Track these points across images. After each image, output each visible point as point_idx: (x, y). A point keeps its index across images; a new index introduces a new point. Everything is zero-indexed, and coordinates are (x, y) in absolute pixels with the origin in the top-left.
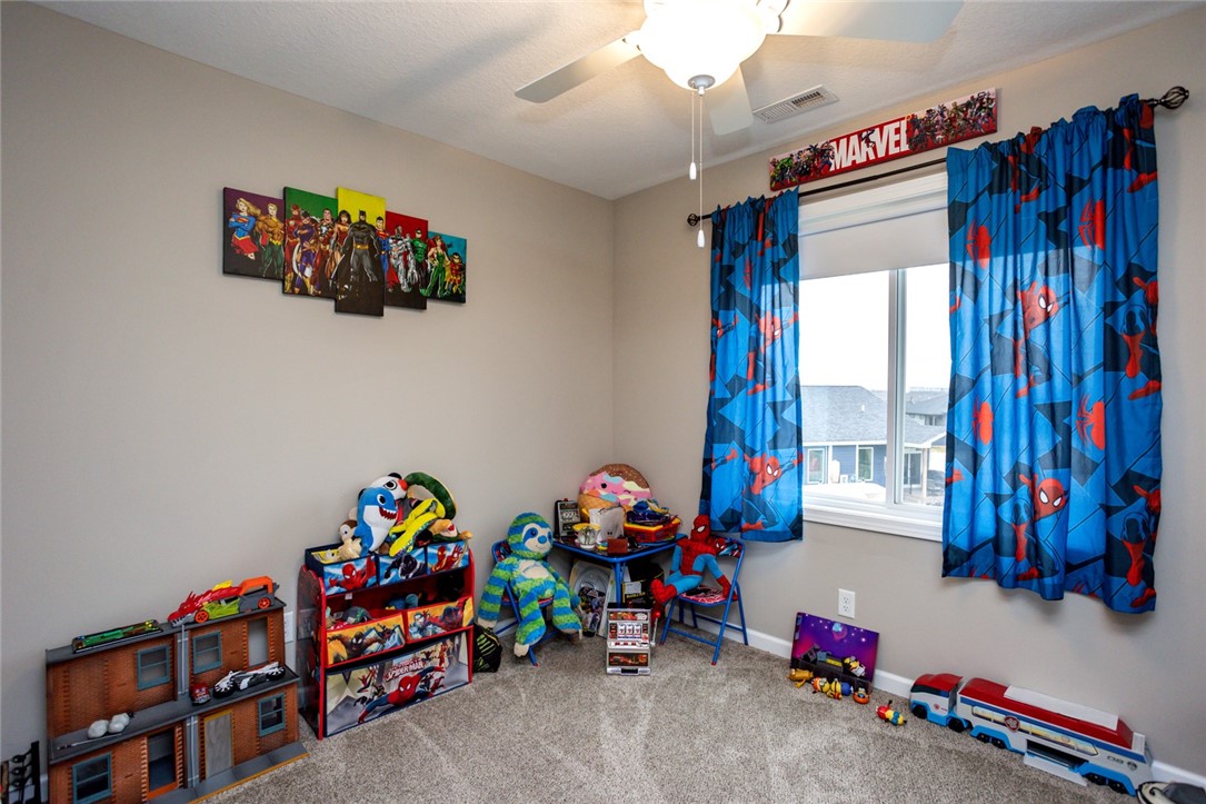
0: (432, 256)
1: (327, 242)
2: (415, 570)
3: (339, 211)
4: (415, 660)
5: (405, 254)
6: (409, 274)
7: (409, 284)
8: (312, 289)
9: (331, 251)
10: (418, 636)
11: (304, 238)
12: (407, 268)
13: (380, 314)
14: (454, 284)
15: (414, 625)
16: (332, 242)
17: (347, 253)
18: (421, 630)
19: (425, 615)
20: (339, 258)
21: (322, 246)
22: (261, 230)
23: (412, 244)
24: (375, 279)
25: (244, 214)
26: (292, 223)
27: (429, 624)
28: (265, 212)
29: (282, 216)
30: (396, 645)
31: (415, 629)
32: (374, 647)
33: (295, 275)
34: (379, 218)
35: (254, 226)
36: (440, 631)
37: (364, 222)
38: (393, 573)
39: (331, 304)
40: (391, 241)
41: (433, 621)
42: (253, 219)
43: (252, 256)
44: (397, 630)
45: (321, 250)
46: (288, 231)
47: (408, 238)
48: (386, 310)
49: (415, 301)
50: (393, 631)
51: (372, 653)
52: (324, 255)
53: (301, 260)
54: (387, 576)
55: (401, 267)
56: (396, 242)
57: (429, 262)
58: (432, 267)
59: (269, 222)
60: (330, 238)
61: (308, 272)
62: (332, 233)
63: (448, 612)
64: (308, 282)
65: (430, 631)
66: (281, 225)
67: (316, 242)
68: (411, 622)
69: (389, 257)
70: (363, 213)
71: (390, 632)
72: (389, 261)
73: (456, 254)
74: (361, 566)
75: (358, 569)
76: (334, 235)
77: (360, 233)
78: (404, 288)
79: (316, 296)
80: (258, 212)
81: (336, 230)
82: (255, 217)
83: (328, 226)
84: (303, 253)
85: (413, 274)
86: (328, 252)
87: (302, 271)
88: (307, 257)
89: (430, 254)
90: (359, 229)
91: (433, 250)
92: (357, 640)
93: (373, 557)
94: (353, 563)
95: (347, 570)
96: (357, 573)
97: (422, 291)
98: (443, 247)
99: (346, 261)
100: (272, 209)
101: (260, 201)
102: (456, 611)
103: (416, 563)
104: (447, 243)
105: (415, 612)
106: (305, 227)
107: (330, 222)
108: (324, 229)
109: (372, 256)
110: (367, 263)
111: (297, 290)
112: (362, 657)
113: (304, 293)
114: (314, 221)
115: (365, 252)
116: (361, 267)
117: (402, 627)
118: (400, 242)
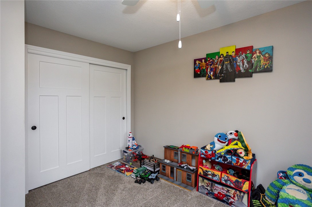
0: (255, 57)
1: (217, 64)
2: (227, 162)
3: (220, 54)
4: (223, 189)
5: (243, 60)
6: (244, 66)
7: (244, 70)
8: (213, 77)
9: (218, 66)
10: (224, 182)
11: (211, 65)
12: (243, 64)
13: (234, 81)
14: (266, 64)
15: (224, 178)
16: (218, 64)
17: (223, 66)
18: (226, 181)
19: (228, 177)
20: (220, 68)
21: (215, 66)
22: (201, 66)
23: (245, 56)
24: (232, 71)
25: (198, 64)
26: (208, 62)
27: (229, 181)
28: (202, 62)
29: (205, 62)
30: (216, 180)
31: (224, 180)
32: (210, 177)
33: (209, 75)
34: (233, 52)
35: (200, 66)
36: (232, 185)
37: (228, 55)
38: (220, 159)
39: (219, 80)
40: (237, 57)
41: (231, 181)
42: (199, 64)
43: (199, 73)
44: (218, 176)
45: (215, 67)
46: (207, 65)
47: (244, 54)
48: (236, 79)
49: (248, 74)
50: (217, 176)
51: (209, 178)
52: (216, 68)
53: (210, 71)
54: (218, 159)
55: (241, 65)
56: (239, 57)
57: (253, 60)
58: (254, 61)
59: (203, 64)
60: (217, 63)
61: (212, 73)
62: (218, 61)
63: (237, 181)
64: (212, 76)
65: (229, 183)
66: (205, 64)
67: (214, 65)
68: (223, 176)
69: (237, 63)
70: (227, 53)
71: (216, 176)
72: (237, 64)
73: (267, 53)
74: (210, 153)
75: (209, 153)
76: (219, 62)
77: (227, 59)
78: (243, 71)
79: (214, 79)
80: (200, 62)
81: (219, 60)
82: (200, 64)
83: (217, 60)
84: (210, 69)
85: (246, 66)
86: (217, 67)
87: (210, 73)
88: (211, 70)
89: (253, 57)
90: (226, 57)
91: (255, 55)
92: (206, 172)
93: (214, 152)
94: (208, 151)
95: (206, 152)
96: (209, 154)
97: (250, 71)
98: (260, 53)
99: (222, 68)
100: (203, 61)
101: (200, 60)
102: (241, 183)
103: (228, 160)
104: (261, 50)
105: (225, 174)
106: (211, 62)
107: (218, 58)
108: (216, 61)
109: (230, 64)
110: (229, 66)
111: (209, 78)
112: (206, 177)
113: (211, 79)
114: (213, 60)
115: (228, 64)
116: (227, 68)
117: (220, 176)
118: (240, 57)
